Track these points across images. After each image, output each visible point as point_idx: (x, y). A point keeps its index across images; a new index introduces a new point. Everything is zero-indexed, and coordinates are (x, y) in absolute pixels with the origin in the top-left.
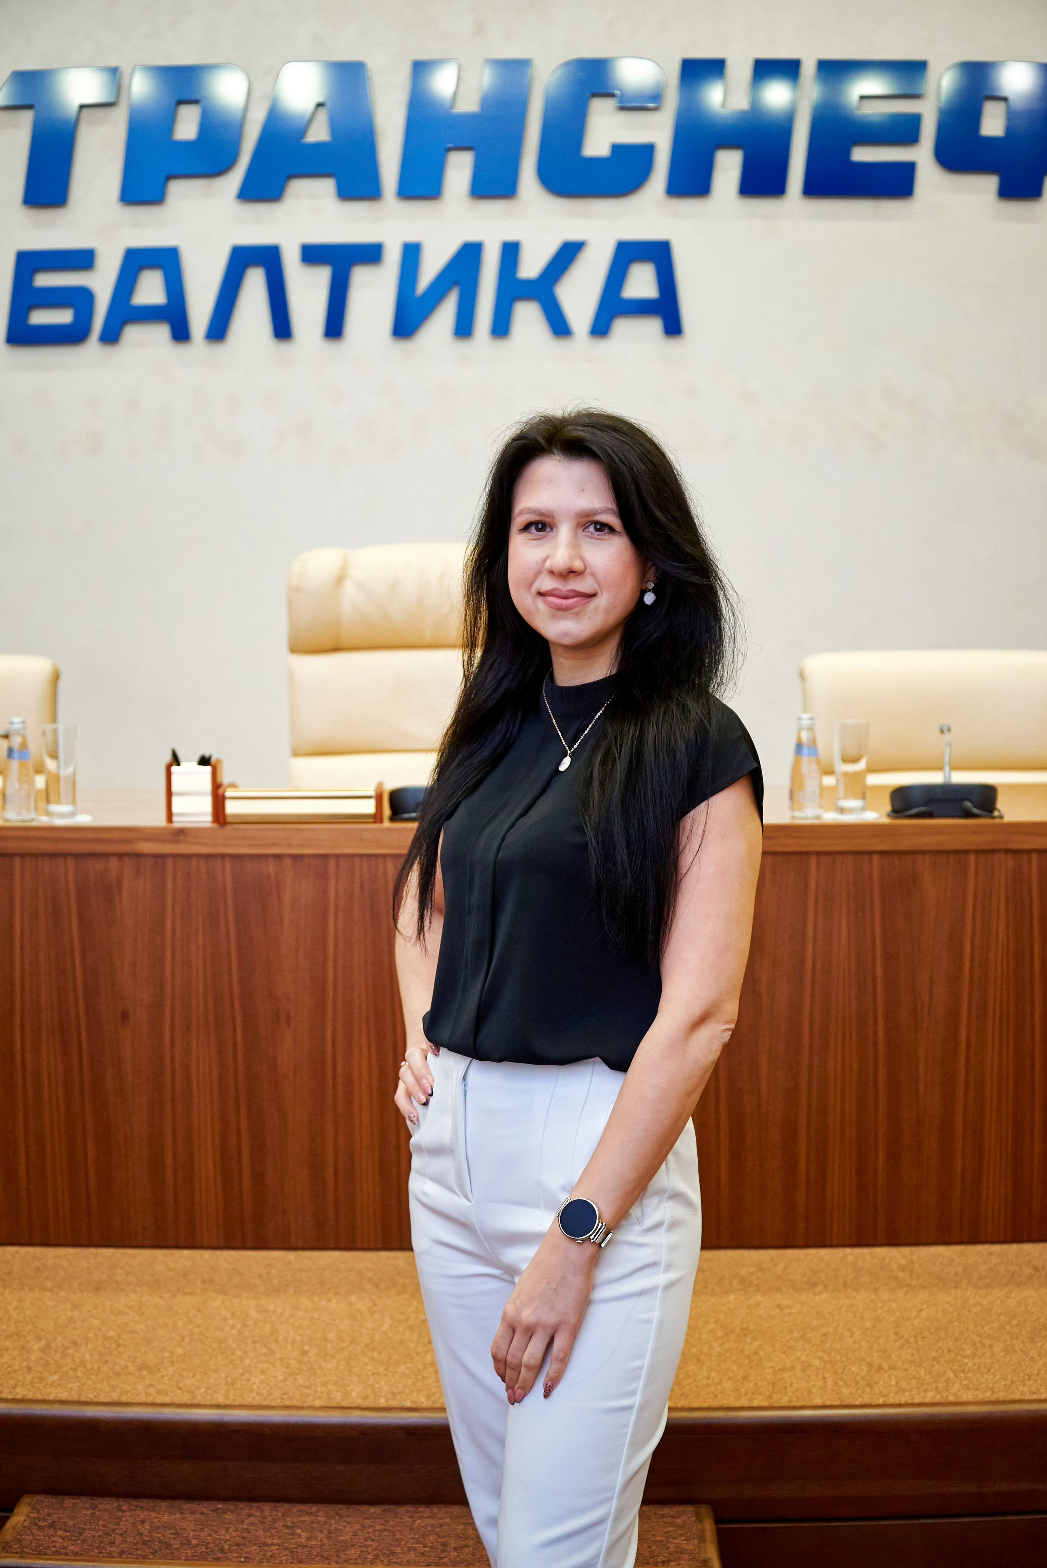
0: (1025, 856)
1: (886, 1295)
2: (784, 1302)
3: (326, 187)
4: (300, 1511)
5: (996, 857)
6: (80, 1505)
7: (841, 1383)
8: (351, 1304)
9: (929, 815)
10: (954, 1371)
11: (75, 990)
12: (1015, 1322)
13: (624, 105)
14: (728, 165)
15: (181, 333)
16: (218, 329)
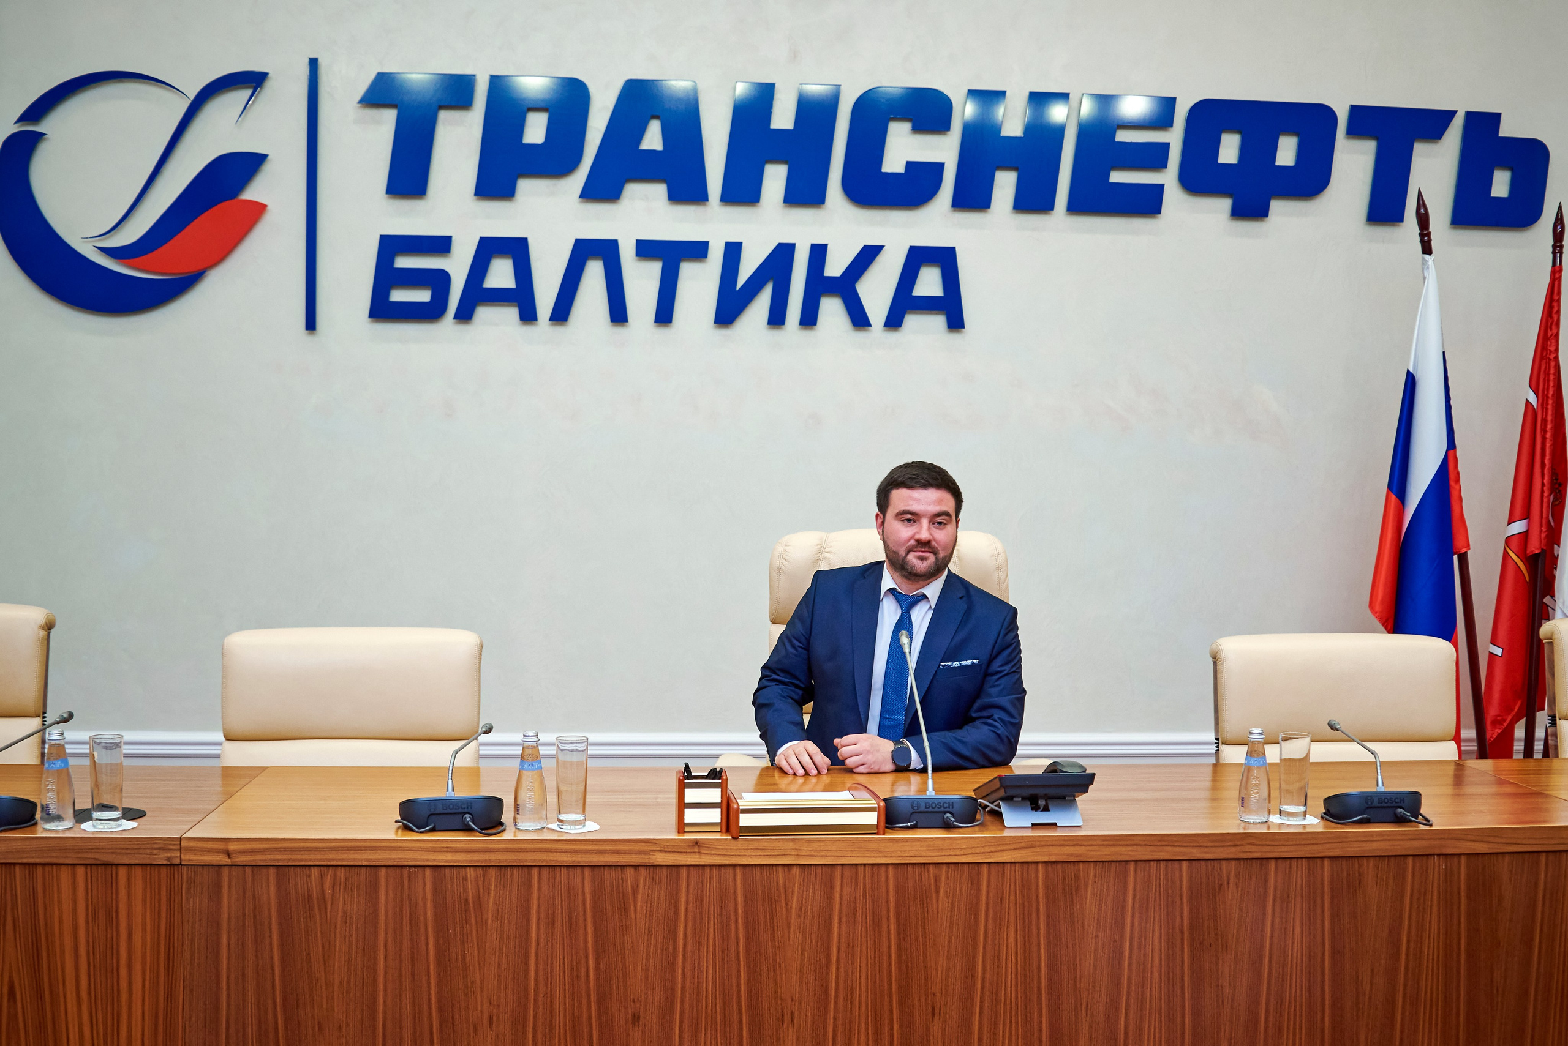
3: (659, 190)
9: (1368, 822)
11: (589, 995)
13: (918, 129)
14: (1005, 184)
15: (528, 315)
16: (561, 313)
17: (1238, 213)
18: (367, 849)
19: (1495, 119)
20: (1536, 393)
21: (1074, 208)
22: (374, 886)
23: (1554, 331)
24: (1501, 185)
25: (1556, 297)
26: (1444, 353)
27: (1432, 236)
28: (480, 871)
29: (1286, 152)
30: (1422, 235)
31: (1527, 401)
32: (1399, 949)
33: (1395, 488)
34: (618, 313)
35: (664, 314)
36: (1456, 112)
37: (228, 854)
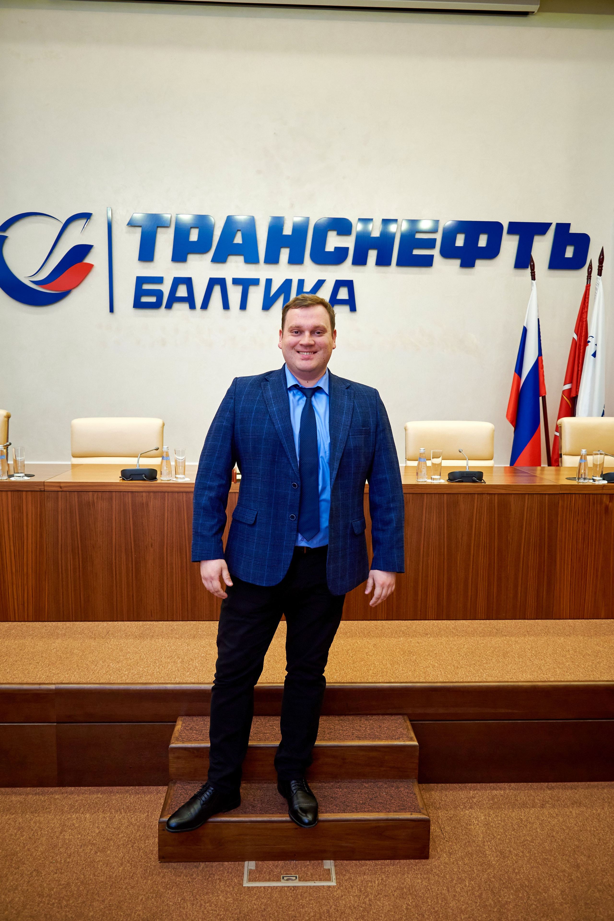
0: (493, 496)
1: (451, 639)
2: (419, 641)
3: (241, 259)
4: (273, 719)
5: (484, 496)
6: (199, 720)
7: (446, 673)
8: (280, 642)
9: (462, 482)
10: (482, 669)
11: (185, 536)
12: (497, 650)
13: (340, 234)
14: (372, 255)
15: (192, 306)
16: (205, 305)
17: (463, 265)
18: (108, 486)
19: (568, 225)
20: (577, 335)
21: (400, 264)
22: (111, 499)
23: (586, 310)
24: (569, 252)
25: (587, 297)
26: (538, 319)
27: (536, 273)
28: (147, 494)
29: (483, 241)
30: (531, 273)
31: (574, 338)
32: (472, 527)
33: (517, 371)
34: (226, 306)
35: (243, 306)
36: (552, 223)
37: (61, 487)
